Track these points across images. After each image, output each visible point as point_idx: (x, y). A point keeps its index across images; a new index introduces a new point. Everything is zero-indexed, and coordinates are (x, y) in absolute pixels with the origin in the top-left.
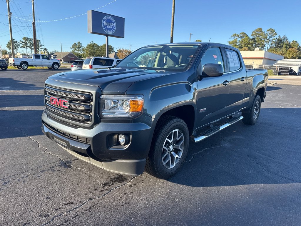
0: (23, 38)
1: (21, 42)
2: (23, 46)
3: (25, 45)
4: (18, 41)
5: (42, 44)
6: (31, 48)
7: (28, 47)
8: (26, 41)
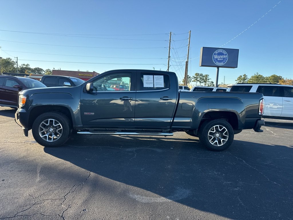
0: (195, 74)
1: (193, 78)
2: (195, 80)
3: (196, 79)
4: (191, 77)
5: (209, 78)
6: (200, 82)
7: (198, 81)
8: (197, 76)
